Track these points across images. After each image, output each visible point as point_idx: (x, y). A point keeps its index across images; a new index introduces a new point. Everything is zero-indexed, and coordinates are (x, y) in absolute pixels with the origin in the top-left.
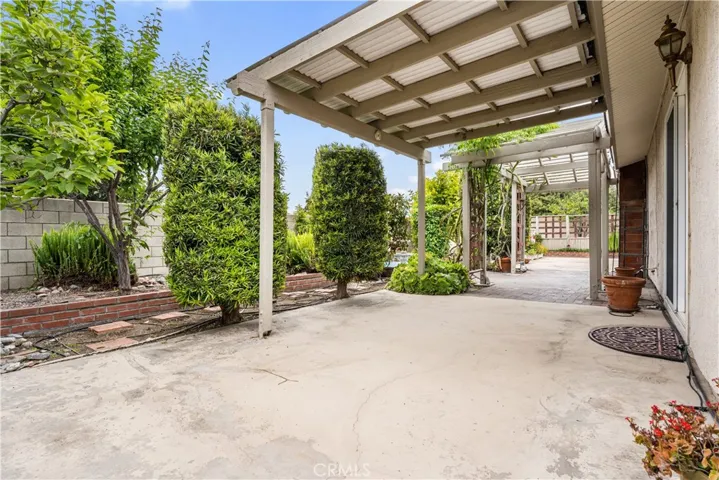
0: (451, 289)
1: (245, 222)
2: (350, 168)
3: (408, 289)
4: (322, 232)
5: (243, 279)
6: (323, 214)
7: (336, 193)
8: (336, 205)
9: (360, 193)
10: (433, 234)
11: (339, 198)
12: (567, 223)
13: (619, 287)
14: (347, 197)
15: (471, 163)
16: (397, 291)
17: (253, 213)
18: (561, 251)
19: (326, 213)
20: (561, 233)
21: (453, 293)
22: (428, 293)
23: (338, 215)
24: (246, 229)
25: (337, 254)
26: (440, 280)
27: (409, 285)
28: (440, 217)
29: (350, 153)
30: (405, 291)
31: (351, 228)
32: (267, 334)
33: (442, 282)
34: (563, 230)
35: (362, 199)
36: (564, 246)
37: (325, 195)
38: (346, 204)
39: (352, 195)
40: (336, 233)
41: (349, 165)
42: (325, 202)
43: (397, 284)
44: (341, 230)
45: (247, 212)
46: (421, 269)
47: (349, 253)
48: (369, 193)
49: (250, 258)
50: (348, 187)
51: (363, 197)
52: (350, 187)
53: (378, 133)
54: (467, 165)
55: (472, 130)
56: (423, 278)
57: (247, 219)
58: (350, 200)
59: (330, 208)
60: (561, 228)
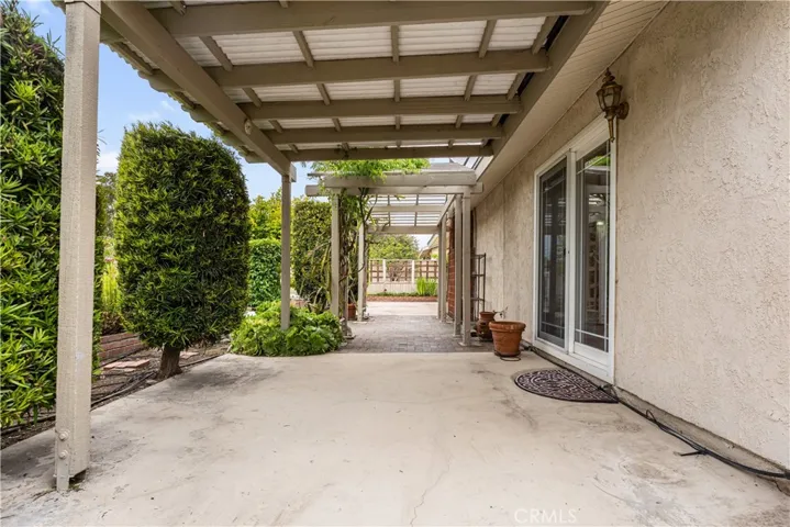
0: (326, 346)
1: (17, 239)
2: (200, 169)
3: (269, 351)
4: (143, 269)
5: (12, 368)
6: (148, 238)
7: (174, 206)
8: (175, 225)
9: (218, 210)
10: (263, 275)
11: (182, 213)
12: (384, 268)
13: (508, 332)
14: (198, 213)
15: (344, 189)
16: (251, 354)
17: (38, 222)
18: (379, 295)
19: (156, 237)
20: (378, 277)
21: (328, 351)
22: (298, 354)
23: (179, 241)
24: (18, 255)
25: (175, 304)
26: (313, 334)
27: (270, 345)
28: (273, 254)
29: (199, 144)
30: (263, 354)
31: (202, 264)
32: (76, 480)
33: (315, 338)
34: (380, 274)
35: (222, 218)
36: (381, 291)
37: (154, 206)
38: (195, 223)
39: (204, 210)
40: (173, 271)
41: (198, 164)
42: (152, 218)
43: (250, 345)
44: (184, 266)
45: (21, 215)
46: (285, 322)
47: (201, 303)
48: (231, 212)
49: (28, 320)
50: (197, 198)
51: (224, 216)
52: (200, 196)
53: (248, 124)
54: (339, 192)
55: (355, 149)
56: (290, 334)
57: (21, 233)
58: (201, 219)
59: (162, 228)
60: (378, 272)
